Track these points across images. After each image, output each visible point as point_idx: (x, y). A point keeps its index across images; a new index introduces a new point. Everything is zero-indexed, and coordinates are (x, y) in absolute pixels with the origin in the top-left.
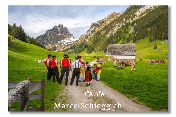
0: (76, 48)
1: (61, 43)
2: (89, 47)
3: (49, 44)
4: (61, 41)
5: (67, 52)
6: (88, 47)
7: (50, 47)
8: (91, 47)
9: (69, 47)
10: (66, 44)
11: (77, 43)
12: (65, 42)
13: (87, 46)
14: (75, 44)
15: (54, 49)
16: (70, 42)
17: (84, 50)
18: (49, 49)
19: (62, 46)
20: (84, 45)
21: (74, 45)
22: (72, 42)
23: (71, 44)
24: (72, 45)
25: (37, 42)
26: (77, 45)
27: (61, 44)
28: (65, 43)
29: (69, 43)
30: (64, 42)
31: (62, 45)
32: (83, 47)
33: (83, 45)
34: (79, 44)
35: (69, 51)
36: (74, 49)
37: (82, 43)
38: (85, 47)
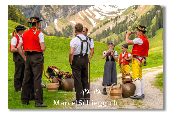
0: (130, 28)
1: (88, 15)
3: (54, 19)
4: (87, 10)
5: (106, 39)
7: (57, 28)
9: (111, 26)
10: (103, 18)
11: (133, 14)
12: (98, 11)
14: (127, 18)
15: (68, 34)
16: (113, 13)
17: (154, 35)
18: (54, 32)
19: (91, 24)
20: (155, 18)
21: (125, 21)
22: (119, 10)
23: (116, 19)
24: (120, 21)
25: (20, 13)
26: (135, 20)
27: (86, 19)
28: (98, 16)
29: (109, 13)
30: (95, 13)
31: (91, 20)
32: (151, 26)
33: (152, 19)
34: (139, 17)
35: (111, 39)
36: (125, 31)
37: (148, 14)
38: (158, 25)
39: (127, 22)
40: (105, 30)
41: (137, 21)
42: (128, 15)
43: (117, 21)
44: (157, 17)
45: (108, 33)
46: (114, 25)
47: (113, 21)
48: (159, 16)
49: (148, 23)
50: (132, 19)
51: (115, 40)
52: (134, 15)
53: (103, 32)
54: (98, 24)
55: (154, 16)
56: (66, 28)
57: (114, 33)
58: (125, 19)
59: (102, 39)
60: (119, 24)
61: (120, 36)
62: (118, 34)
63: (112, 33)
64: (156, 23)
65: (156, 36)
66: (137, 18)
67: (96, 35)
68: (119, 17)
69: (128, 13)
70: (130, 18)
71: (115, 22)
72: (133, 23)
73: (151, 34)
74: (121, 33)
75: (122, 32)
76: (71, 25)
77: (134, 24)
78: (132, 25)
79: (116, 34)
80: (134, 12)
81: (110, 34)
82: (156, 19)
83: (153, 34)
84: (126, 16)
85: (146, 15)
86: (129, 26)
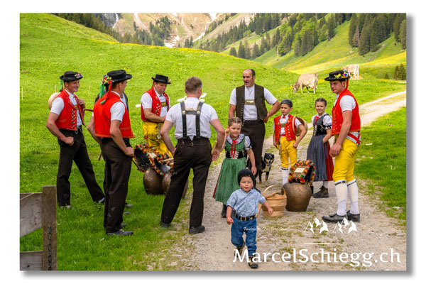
7: (138, 23)
17: (332, 35)
35: (246, 43)
36: (275, 27)
40: (236, 27)
45: (242, 32)
46: (253, 17)
51: (256, 46)
53: (231, 30)
56: (157, 24)
57: (252, 32)
59: (230, 44)
61: (265, 38)
62: (261, 34)
63: (250, 31)
65: (336, 36)
67: (217, 36)
73: (327, 33)
74: (266, 31)
75: (270, 29)
76: (166, 18)
79: (258, 33)
81: (244, 34)
83: (330, 32)
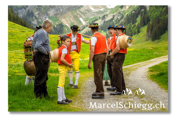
2: (153, 23)
6: (151, 23)
8: (159, 23)
13: (148, 20)
14: (114, 16)
16: (101, 12)
17: (139, 32)
19: (80, 22)
20: (139, 16)
21: (112, 19)
22: (107, 10)
23: (104, 17)
24: (108, 19)
26: (122, 18)
31: (81, 19)
32: (137, 24)
33: (137, 17)
34: (125, 16)
37: (133, 12)
38: (142, 22)
39: (114, 20)
41: (123, 19)
42: (115, 14)
43: (104, 19)
44: (141, 16)
46: (102, 23)
47: (101, 19)
48: (143, 14)
49: (133, 21)
50: (119, 17)
52: (120, 13)
54: (87, 22)
55: (139, 14)
56: (57, 26)
57: (102, 30)
58: (112, 17)
60: (107, 22)
62: (106, 31)
63: (100, 30)
64: (141, 21)
65: (141, 32)
66: (123, 16)
67: (85, 32)
68: (107, 15)
69: (115, 11)
70: (117, 16)
71: (103, 20)
72: (119, 21)
73: (136, 31)
76: (61, 24)
77: (121, 22)
78: (118, 23)
79: (104, 31)
80: (121, 11)
82: (141, 17)
84: (113, 14)
85: (132, 13)
86: (116, 24)
